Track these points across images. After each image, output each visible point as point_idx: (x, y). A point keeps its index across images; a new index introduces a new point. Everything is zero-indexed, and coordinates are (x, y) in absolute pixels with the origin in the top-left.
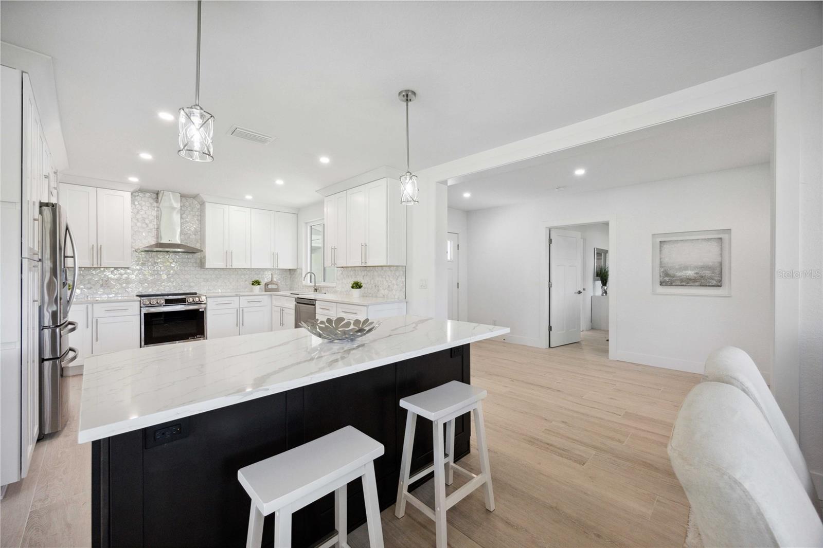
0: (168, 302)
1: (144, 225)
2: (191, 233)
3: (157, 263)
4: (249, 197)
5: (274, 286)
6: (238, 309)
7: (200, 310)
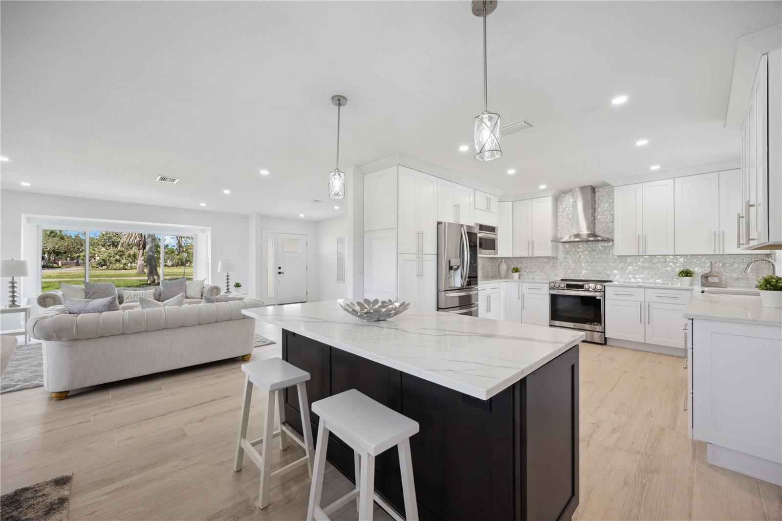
0: (569, 287)
1: (568, 221)
2: (609, 221)
3: (578, 252)
4: (655, 168)
5: (716, 280)
6: (643, 304)
7: (597, 298)
